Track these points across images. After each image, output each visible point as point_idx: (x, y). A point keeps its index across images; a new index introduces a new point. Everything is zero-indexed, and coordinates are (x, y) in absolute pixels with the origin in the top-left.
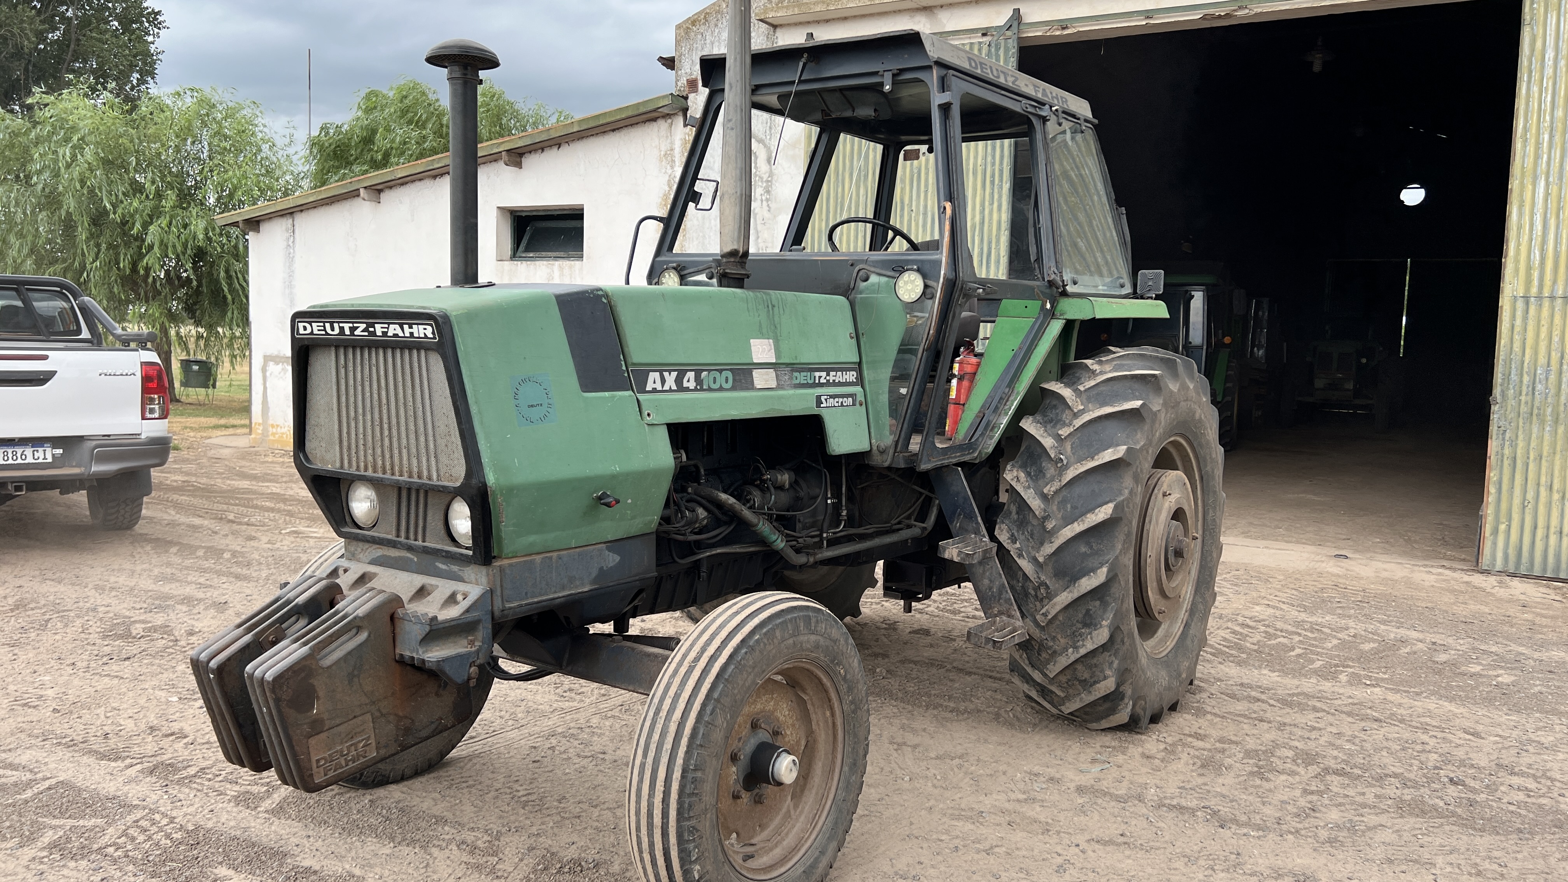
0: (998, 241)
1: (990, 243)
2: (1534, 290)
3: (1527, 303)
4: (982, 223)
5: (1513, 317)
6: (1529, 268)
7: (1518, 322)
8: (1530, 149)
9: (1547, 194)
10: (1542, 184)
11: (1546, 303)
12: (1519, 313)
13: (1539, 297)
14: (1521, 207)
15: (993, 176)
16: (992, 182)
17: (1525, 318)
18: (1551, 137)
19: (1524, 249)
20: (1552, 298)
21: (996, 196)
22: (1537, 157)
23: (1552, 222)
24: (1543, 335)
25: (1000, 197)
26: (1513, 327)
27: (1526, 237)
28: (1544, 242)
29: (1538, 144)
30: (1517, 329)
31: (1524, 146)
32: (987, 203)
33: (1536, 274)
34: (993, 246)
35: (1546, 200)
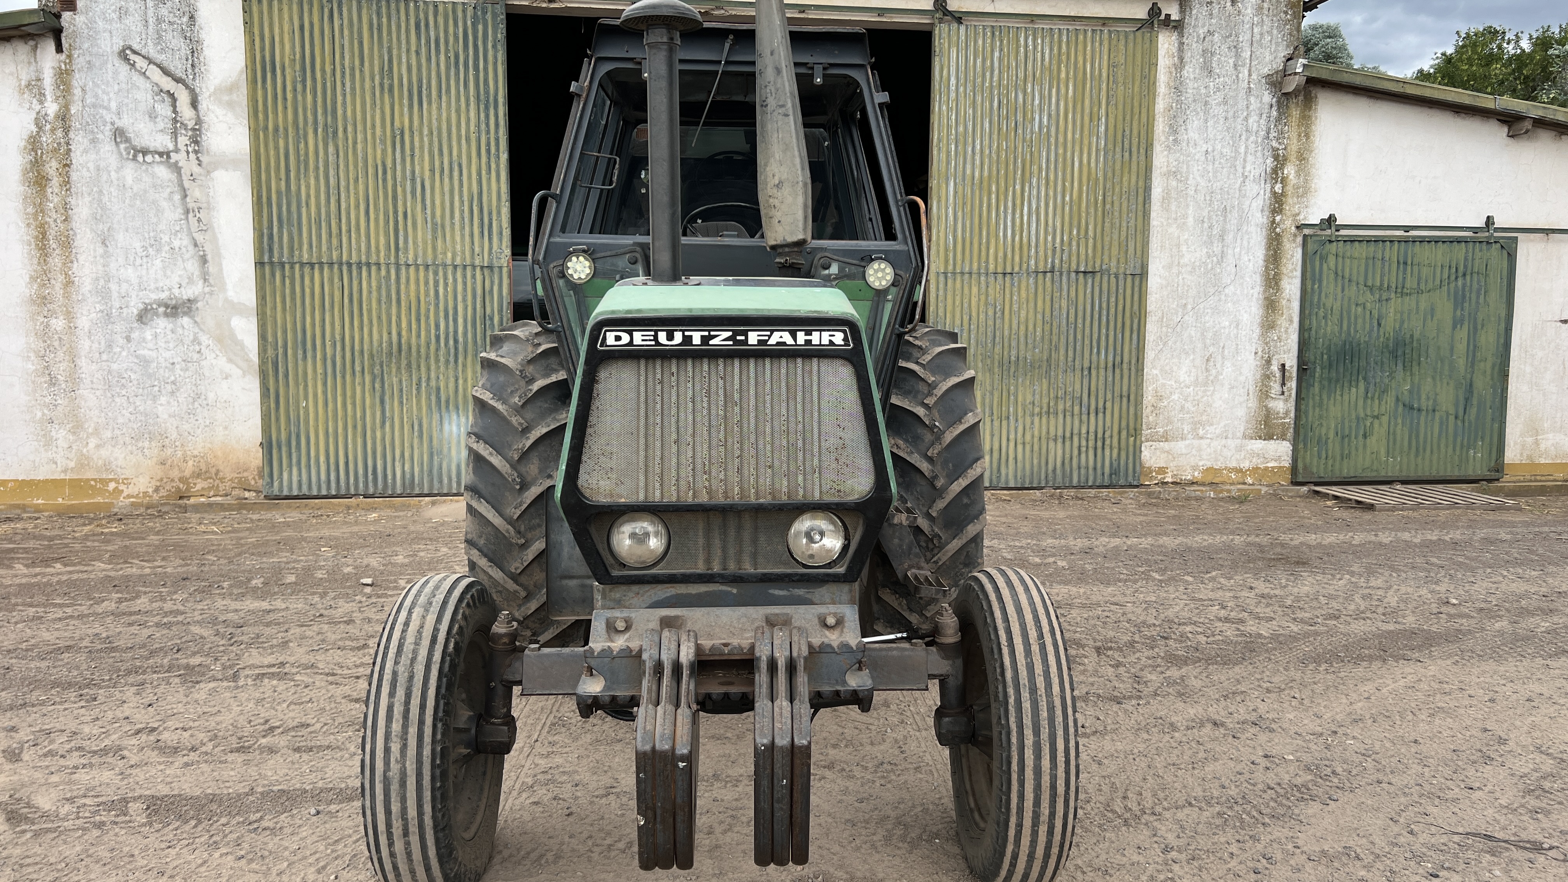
0: (499, 213)
1: (490, 213)
2: (950, 268)
3: (946, 278)
4: (480, 194)
5: (938, 289)
6: (946, 250)
7: (941, 293)
8: (943, 156)
9: (956, 192)
10: (952, 184)
11: (958, 277)
12: (941, 286)
13: (954, 273)
14: (939, 201)
15: (488, 144)
16: (488, 151)
17: (946, 290)
18: (956, 147)
19: (942, 235)
20: (962, 273)
21: (493, 166)
22: (948, 163)
23: (960, 214)
24: (958, 303)
25: (498, 166)
26: (937, 296)
27: (943, 226)
28: (955, 231)
29: (948, 152)
30: (940, 298)
31: (939, 154)
32: (484, 172)
33: (951, 255)
34: (494, 218)
35: (955, 197)
